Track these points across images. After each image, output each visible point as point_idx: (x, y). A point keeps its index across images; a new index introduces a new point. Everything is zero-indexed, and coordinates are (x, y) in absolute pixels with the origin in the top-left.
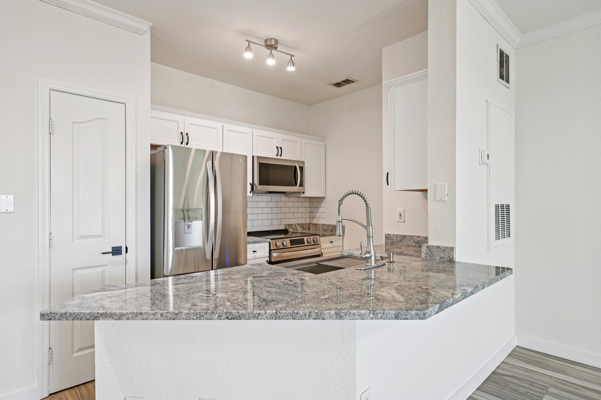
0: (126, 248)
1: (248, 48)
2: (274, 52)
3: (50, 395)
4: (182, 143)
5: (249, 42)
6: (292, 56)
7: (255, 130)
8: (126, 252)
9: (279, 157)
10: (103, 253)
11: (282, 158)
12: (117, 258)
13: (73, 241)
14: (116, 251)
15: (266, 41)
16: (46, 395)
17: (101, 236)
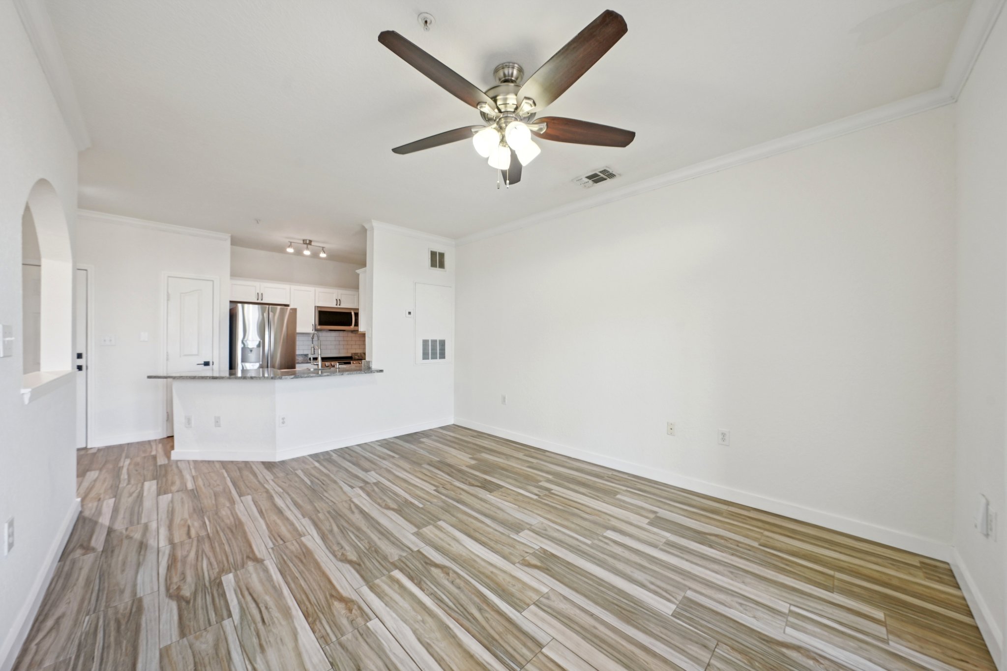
0: (213, 362)
1: (290, 246)
2: (309, 246)
3: (168, 437)
4: (258, 300)
5: (291, 242)
6: (323, 248)
7: (316, 289)
8: (213, 364)
9: (339, 306)
10: (198, 364)
11: (341, 306)
12: (207, 367)
13: (180, 356)
14: (207, 364)
15: (304, 240)
16: (165, 436)
17: (197, 355)
